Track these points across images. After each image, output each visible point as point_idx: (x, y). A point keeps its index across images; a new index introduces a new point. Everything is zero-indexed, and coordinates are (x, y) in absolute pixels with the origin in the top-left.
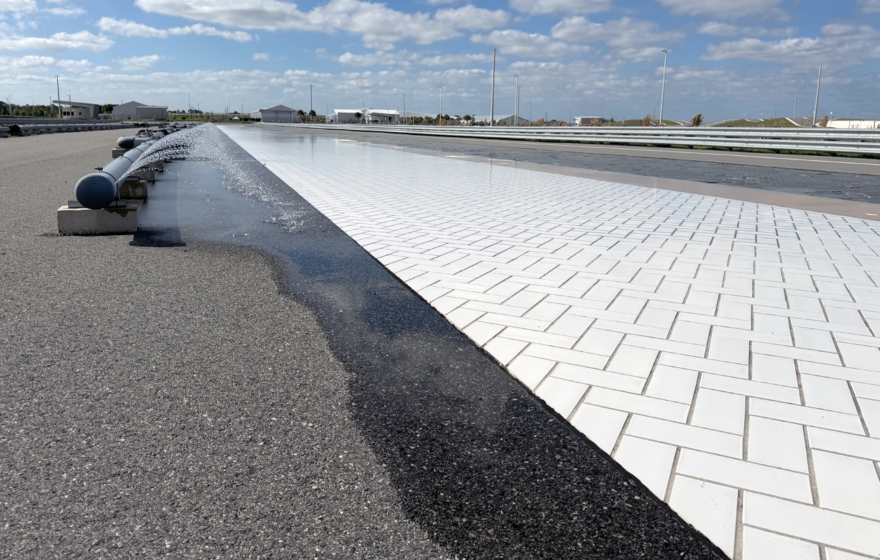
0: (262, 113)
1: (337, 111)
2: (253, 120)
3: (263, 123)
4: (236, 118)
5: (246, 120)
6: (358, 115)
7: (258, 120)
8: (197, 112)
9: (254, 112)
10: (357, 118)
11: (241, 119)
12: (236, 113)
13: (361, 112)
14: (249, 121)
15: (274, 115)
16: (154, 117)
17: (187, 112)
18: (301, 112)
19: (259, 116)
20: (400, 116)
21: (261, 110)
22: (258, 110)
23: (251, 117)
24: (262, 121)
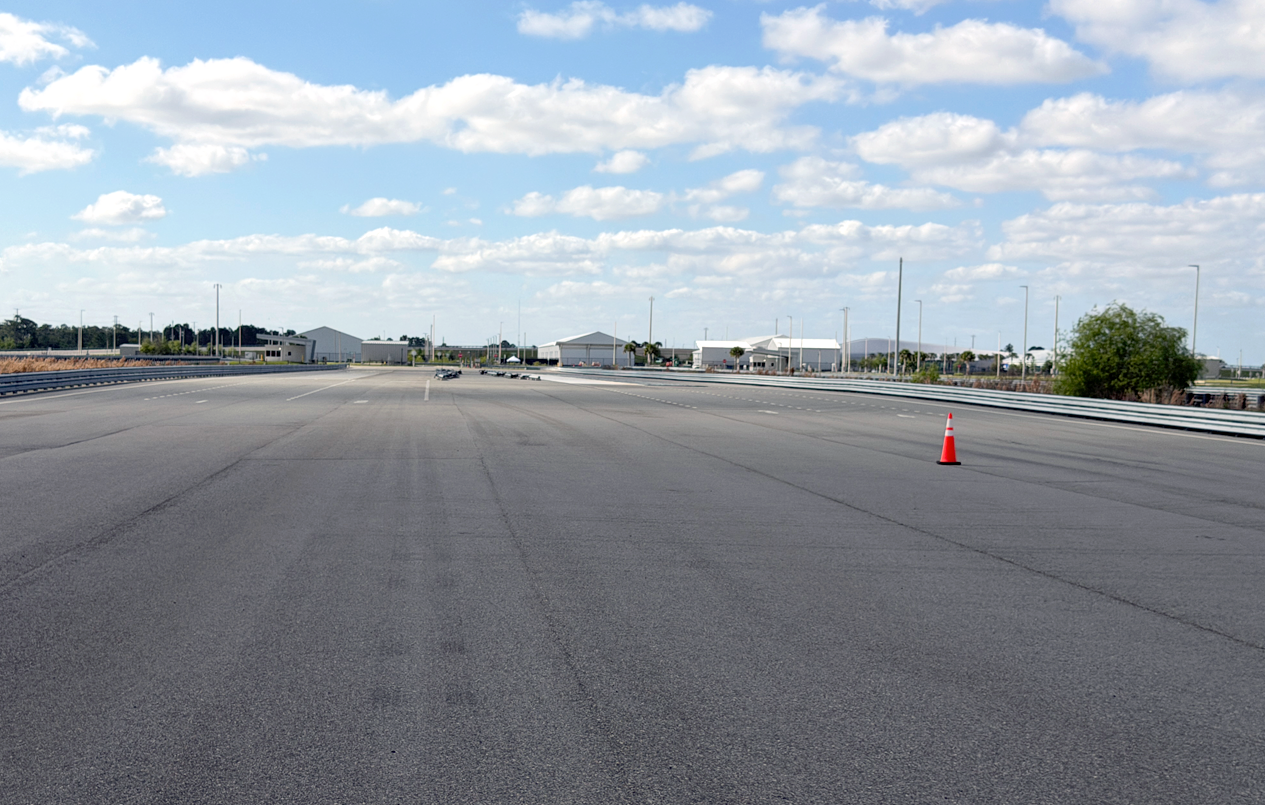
0: (561, 349)
1: (702, 346)
2: (544, 361)
4: (513, 359)
5: (531, 362)
6: (738, 352)
7: (554, 362)
9: (547, 347)
10: (735, 358)
11: (522, 360)
12: (507, 345)
13: (742, 346)
15: (582, 353)
18: (632, 347)
19: (556, 354)
21: (559, 344)
22: (554, 343)
23: (540, 356)
24: (559, 364)
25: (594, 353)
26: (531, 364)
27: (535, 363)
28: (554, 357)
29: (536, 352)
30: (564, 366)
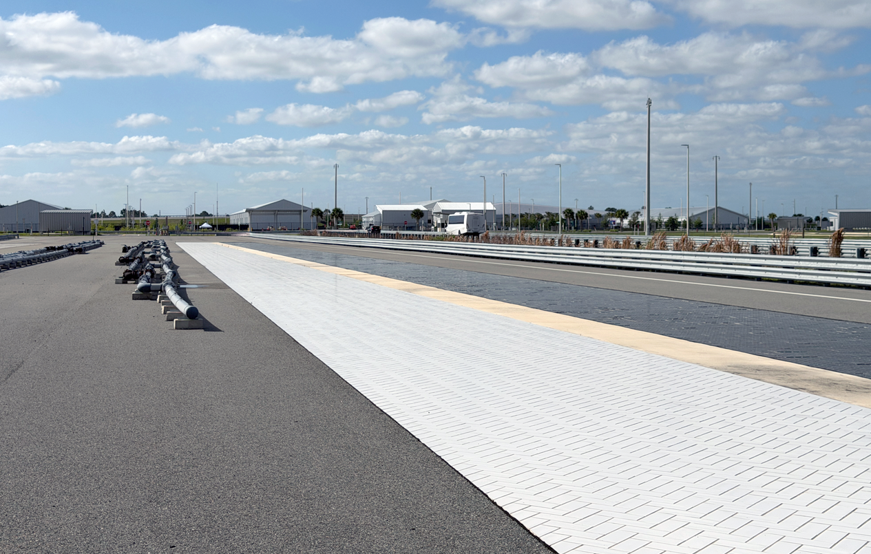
0: (251, 215)
1: (381, 208)
2: (235, 227)
3: (251, 234)
4: (205, 225)
5: (223, 228)
6: (418, 214)
7: (244, 228)
8: (137, 214)
9: (238, 214)
10: (415, 220)
11: (214, 226)
12: (205, 214)
13: (422, 208)
14: (228, 231)
15: (270, 218)
16: (70, 228)
17: (118, 214)
18: (318, 212)
19: (246, 220)
20: (497, 213)
21: (248, 211)
22: (244, 210)
23: (232, 222)
24: (249, 229)
25: (281, 218)
26: (223, 230)
27: (228, 229)
28: (244, 222)
29: (228, 220)
30: (254, 231)
